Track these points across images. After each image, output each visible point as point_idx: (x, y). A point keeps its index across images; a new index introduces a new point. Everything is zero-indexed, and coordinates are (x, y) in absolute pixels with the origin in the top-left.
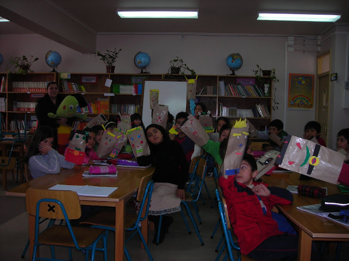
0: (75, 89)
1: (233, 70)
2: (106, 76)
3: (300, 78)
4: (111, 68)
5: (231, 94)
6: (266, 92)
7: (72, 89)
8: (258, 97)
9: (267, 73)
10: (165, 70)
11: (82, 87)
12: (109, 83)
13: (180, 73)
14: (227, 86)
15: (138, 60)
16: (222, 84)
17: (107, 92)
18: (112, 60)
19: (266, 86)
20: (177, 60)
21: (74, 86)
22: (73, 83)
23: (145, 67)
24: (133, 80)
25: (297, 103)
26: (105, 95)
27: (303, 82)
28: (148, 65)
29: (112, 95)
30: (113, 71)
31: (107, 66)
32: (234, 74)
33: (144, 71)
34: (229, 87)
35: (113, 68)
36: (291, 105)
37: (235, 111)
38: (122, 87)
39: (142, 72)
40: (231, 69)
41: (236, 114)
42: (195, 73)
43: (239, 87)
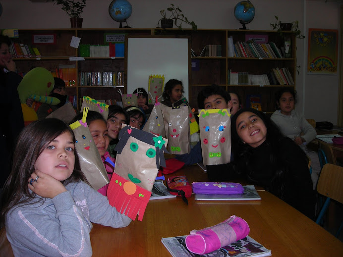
0: (26, 53)
1: (244, 23)
2: (70, 33)
3: (321, 34)
4: (77, 21)
5: (242, 55)
6: (287, 51)
7: (21, 52)
8: (276, 58)
9: (287, 27)
10: (154, 23)
11: (36, 50)
12: (75, 42)
13: (175, 27)
14: (236, 45)
15: (115, 10)
16: (230, 41)
17: (73, 55)
18: (78, 10)
19: (287, 44)
20: (172, 9)
21: (24, 49)
22: (22, 45)
23: (125, 20)
24: (108, 38)
25: (318, 65)
26: (71, 59)
27: (326, 39)
28: (129, 17)
29: (81, 59)
30: (80, 25)
31: (71, 19)
32: (244, 28)
33: (124, 24)
34: (238, 45)
35: (80, 21)
36: (311, 68)
37: (247, 78)
38: (92, 48)
39: (121, 27)
40: (241, 22)
41: (247, 82)
42: (196, 26)
43: (252, 45)
